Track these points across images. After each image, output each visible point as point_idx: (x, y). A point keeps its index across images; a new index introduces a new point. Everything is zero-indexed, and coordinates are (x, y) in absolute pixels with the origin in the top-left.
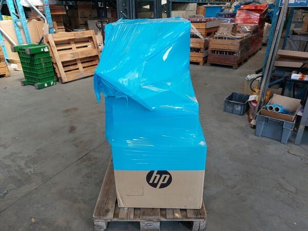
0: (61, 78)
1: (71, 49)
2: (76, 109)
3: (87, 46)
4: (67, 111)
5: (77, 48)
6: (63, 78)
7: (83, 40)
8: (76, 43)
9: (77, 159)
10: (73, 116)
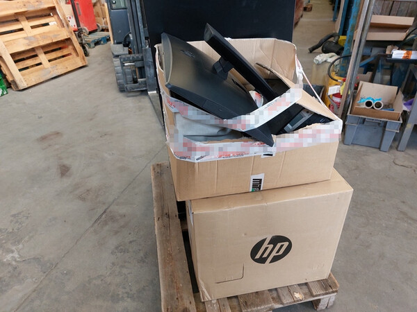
0: (14, 82)
1: (21, 30)
2: (58, 133)
3: (47, 24)
4: (43, 139)
5: (32, 27)
6: (18, 82)
7: (40, 14)
8: (28, 19)
9: (92, 223)
10: (57, 147)
